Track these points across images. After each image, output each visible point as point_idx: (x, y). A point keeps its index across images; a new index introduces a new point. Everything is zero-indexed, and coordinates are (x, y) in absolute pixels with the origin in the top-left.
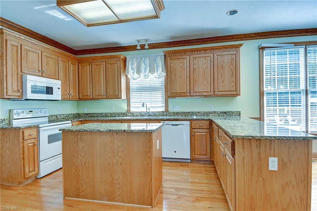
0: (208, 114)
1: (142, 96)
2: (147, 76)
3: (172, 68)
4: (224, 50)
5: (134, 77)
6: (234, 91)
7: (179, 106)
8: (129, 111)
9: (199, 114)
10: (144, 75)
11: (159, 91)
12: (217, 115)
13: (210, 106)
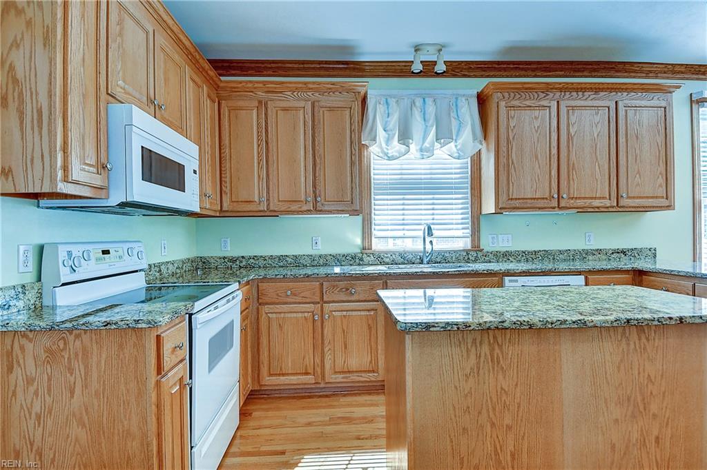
0: (584, 255)
1: (406, 207)
2: (427, 150)
3: (512, 130)
4: (640, 94)
5: (389, 152)
6: (663, 197)
7: (510, 236)
8: (366, 248)
9: (561, 256)
10: (418, 148)
11: (456, 193)
12: (604, 257)
13: (587, 234)
